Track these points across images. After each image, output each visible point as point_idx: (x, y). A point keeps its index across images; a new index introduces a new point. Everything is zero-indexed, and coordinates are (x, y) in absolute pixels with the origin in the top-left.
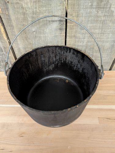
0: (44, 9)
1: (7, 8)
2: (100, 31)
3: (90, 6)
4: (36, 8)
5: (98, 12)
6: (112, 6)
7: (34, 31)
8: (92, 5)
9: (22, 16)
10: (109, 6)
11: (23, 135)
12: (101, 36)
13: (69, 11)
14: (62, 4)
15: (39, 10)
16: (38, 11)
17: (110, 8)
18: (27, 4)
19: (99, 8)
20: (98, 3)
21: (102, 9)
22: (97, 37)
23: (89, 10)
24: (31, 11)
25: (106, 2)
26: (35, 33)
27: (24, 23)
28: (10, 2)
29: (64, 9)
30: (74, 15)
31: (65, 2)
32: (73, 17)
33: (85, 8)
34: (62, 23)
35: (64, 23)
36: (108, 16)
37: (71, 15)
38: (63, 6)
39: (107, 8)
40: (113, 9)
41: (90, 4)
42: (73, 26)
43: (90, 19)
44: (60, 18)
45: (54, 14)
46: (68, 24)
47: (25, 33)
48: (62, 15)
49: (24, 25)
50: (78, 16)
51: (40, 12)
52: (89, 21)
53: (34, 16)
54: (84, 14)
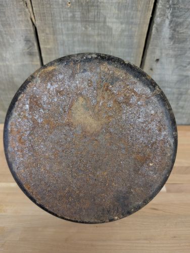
3: (71, 17)
5: (86, 28)
6: (107, 20)
8: (73, 16)
10: (102, 19)
13: (37, 24)
14: (23, 13)
17: (105, 22)
19: (86, 21)
20: (83, 14)
21: (93, 24)
23: (70, 25)
25: (96, 13)
29: (28, 20)
30: (48, 31)
31: (27, 10)
32: (47, 34)
33: (64, 21)
34: (31, 44)
35: (33, 44)
36: (104, 35)
37: (43, 31)
38: (26, 15)
39: (99, 22)
40: (110, 25)
41: (70, 15)
42: (50, 50)
43: (76, 39)
44: (26, 37)
45: (13, 29)
46: (42, 46)
48: (27, 30)
50: (55, 33)
52: (74, 42)
54: (65, 31)
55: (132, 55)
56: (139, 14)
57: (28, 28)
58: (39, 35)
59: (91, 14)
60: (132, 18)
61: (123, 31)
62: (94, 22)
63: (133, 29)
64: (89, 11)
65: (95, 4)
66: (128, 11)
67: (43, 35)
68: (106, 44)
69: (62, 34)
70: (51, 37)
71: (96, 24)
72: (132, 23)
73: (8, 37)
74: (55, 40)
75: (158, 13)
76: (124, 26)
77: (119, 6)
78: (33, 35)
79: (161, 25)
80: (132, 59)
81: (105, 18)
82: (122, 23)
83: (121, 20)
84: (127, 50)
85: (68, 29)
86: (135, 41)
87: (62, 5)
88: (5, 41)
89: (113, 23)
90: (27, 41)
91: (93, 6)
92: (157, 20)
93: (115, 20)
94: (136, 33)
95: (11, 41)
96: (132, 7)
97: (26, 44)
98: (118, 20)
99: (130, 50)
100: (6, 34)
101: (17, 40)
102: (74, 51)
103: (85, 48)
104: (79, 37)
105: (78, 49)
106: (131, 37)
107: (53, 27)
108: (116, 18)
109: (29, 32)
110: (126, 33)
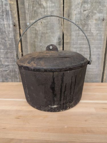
0: (49, 31)
3: (77, 29)
4: (44, 30)
6: (91, 30)
7: (41, 46)
9: (35, 35)
10: (89, 30)
11: (19, 118)
13: (65, 32)
16: (45, 32)
17: (90, 30)
18: (39, 28)
22: (86, 50)
23: (77, 32)
24: (41, 32)
25: (87, 27)
26: (41, 47)
27: (35, 40)
30: (68, 35)
31: (62, 27)
32: (68, 36)
33: (75, 31)
34: (60, 40)
35: (61, 40)
36: (90, 36)
37: (66, 35)
38: (61, 29)
39: (88, 31)
40: (92, 32)
42: (68, 42)
43: (79, 37)
44: (59, 37)
46: (65, 41)
47: (35, 47)
48: (60, 35)
49: (34, 41)
50: (70, 35)
51: (47, 33)
52: (78, 39)
53: (43, 35)
54: (75, 35)
55: (102, 44)
56: (103, 27)
57: (61, 34)
58: (64, 36)
59: (85, 28)
60: (101, 29)
61: (98, 34)
62: (86, 31)
63: (102, 33)
64: (84, 27)
65: (87, 24)
66: (100, 26)
68: (91, 39)
70: (69, 37)
71: (87, 31)
72: (101, 31)
73: (52, 38)
74: (70, 38)
76: (98, 32)
78: (62, 37)
80: (102, 45)
81: (90, 29)
82: (97, 31)
83: (97, 30)
84: (99, 42)
86: (103, 37)
88: (51, 39)
89: (93, 31)
90: (59, 39)
91: (86, 25)
93: (94, 30)
94: (103, 35)
95: (53, 39)
96: (101, 24)
97: (59, 40)
98: (95, 30)
99: (101, 42)
100: (52, 37)
101: (56, 39)
102: (78, 43)
103: (82, 41)
104: (80, 37)
105: (79, 42)
106: (101, 36)
107: (70, 33)
108: (95, 29)
109: (61, 35)
110: (99, 35)
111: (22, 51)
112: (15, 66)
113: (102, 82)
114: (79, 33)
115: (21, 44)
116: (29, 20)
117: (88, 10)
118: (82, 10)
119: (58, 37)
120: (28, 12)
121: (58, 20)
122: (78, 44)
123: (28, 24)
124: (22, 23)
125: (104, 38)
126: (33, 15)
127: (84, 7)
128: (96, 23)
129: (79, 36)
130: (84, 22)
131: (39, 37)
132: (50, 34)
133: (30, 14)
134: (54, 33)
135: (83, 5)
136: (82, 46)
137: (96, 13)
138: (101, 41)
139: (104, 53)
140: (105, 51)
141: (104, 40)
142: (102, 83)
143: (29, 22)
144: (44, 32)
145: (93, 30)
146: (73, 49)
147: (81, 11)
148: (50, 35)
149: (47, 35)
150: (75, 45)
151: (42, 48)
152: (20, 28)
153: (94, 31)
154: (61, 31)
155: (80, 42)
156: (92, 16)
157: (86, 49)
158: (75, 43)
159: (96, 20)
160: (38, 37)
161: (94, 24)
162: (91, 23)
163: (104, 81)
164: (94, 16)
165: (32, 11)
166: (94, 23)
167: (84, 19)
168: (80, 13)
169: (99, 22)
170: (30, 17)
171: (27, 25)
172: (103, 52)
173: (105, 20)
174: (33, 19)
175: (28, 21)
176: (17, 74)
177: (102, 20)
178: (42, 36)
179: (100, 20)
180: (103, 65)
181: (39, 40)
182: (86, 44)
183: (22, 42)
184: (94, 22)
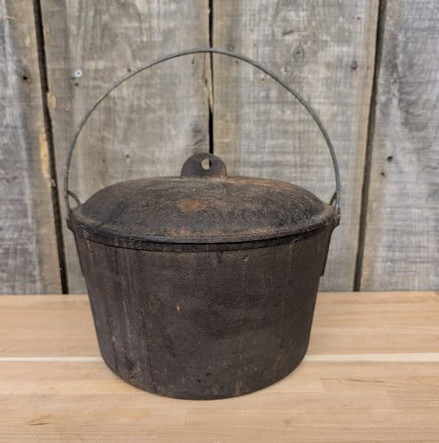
0: (158, 101)
1: (71, 98)
2: (298, 159)
3: (263, 98)
4: (139, 99)
5: (283, 112)
6: (313, 100)
7: (128, 156)
8: (267, 96)
9: (103, 117)
12: (302, 172)
13: (216, 108)
14: (200, 93)
15: (146, 104)
16: (144, 105)
17: (309, 102)
18: (120, 88)
19: (284, 102)
20: (280, 93)
21: (293, 106)
22: (294, 175)
23: (262, 107)
24: (127, 104)
26: (128, 161)
27: (105, 134)
28: (81, 84)
30: (229, 118)
31: (205, 89)
32: (227, 121)
33: (254, 103)
34: (201, 137)
35: (205, 137)
37: (222, 118)
38: (202, 96)
40: (316, 107)
41: (263, 94)
42: (228, 145)
43: (268, 128)
44: (196, 125)
45: (180, 114)
46: (216, 140)
47: (104, 161)
48: (199, 116)
49: (103, 139)
50: (238, 120)
51: (149, 109)
52: (265, 132)
53: (133, 116)
54: (253, 117)
55: (351, 151)
56: (355, 92)
57: (201, 114)
58: (215, 123)
60: (346, 97)
61: (335, 115)
63: (349, 112)
65: (297, 80)
66: (341, 88)
67: (221, 122)
68: (311, 135)
69: (249, 121)
70: (233, 126)
72: (346, 104)
73: (171, 127)
74: (238, 130)
75: (380, 90)
76: (335, 108)
77: (327, 82)
78: (207, 124)
79: (386, 105)
80: (351, 157)
81: (310, 96)
82: (333, 104)
83: (331, 100)
84: (342, 143)
85: (258, 114)
86: (354, 129)
87: (253, 82)
88: (165, 132)
89: (320, 104)
90: (196, 131)
91: (293, 82)
92: (381, 98)
93: (322, 100)
94: (354, 119)
95: (173, 133)
96: (346, 83)
97: (194, 136)
98: (326, 101)
99: (347, 143)
100: (169, 122)
101: (183, 130)
102: (264, 148)
103: (281, 141)
104: (273, 125)
105: (269, 143)
106: (347, 123)
107: (237, 112)
108: (325, 98)
109: (202, 119)
110: (339, 118)
111: (54, 176)
112: (24, 232)
113: (356, 288)
114: (267, 112)
115: (51, 150)
116: (83, 59)
117: (299, 30)
118: (278, 32)
119: (191, 125)
120: (79, 29)
121: (193, 62)
122: (267, 150)
123: (78, 74)
124: (54, 70)
125: (359, 132)
126: (98, 42)
127: (285, 20)
128: (328, 78)
129: (268, 121)
130: (285, 73)
131: (121, 124)
132: (163, 113)
133: (84, 39)
134: (177, 110)
135: (282, 14)
136: (279, 158)
137: (326, 42)
138: (349, 140)
139: (361, 182)
140: (362, 177)
141: (360, 138)
142: (356, 293)
143: (82, 69)
144: (139, 105)
145: (317, 100)
146: (246, 169)
147: (273, 35)
148: (161, 118)
149: (150, 117)
150: (256, 153)
151: (132, 162)
152: (45, 89)
153: (323, 103)
154: (204, 103)
155: (274, 142)
156: (315, 53)
157: (293, 170)
158: (254, 149)
159: (328, 66)
160: (117, 122)
161: (323, 78)
162: (310, 76)
163: (362, 287)
164: (321, 54)
165: (94, 27)
166: (321, 76)
167: (287, 63)
168: (271, 41)
169: (340, 74)
170: (84, 49)
171: (74, 78)
172: (355, 180)
173: (358, 69)
174: (95, 56)
175: (77, 62)
176: (31, 262)
177: (349, 69)
178: (130, 121)
179: (341, 67)
180: (358, 227)
181: (120, 132)
182: (294, 153)
183: (55, 141)
184: (323, 73)
